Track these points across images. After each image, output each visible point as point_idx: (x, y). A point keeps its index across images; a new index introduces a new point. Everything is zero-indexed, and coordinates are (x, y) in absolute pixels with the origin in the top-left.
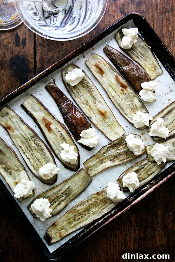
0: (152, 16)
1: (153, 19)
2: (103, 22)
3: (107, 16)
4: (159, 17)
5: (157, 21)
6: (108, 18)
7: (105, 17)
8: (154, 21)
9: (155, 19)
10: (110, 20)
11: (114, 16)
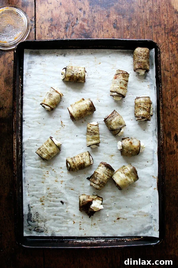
0: (143, 30)
1: (144, 33)
2: (98, 36)
3: (101, 31)
4: (149, 30)
5: (148, 34)
6: (102, 33)
7: (99, 32)
8: (144, 34)
9: (145, 33)
10: (104, 34)
11: (108, 31)
